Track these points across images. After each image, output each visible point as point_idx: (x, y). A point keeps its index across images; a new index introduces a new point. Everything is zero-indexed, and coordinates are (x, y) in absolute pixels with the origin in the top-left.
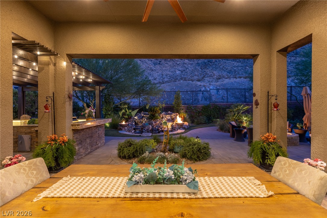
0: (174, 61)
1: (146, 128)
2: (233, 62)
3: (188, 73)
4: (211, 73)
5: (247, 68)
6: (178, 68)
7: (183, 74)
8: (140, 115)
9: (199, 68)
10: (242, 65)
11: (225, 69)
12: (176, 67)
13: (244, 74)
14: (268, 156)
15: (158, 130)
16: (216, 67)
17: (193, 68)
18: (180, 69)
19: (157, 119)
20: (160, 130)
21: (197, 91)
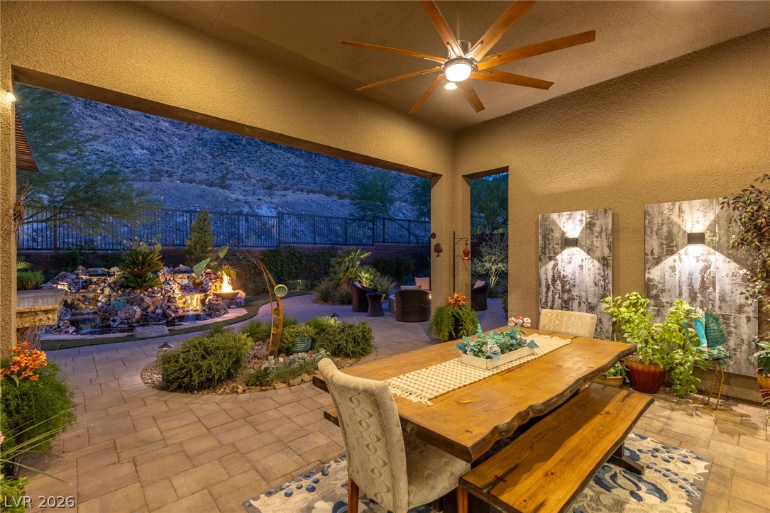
0: (121, 116)
1: (122, 315)
2: (289, 155)
3: (174, 159)
4: (240, 171)
5: (316, 172)
6: (138, 139)
7: (158, 161)
8: (74, 277)
9: (205, 152)
10: (307, 164)
11: (272, 167)
12: (132, 136)
13: (312, 184)
14: (462, 325)
15: (165, 315)
16: (251, 159)
17: (186, 149)
18: (147, 144)
19: (151, 287)
20: (173, 315)
21: (232, 214)
